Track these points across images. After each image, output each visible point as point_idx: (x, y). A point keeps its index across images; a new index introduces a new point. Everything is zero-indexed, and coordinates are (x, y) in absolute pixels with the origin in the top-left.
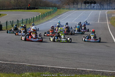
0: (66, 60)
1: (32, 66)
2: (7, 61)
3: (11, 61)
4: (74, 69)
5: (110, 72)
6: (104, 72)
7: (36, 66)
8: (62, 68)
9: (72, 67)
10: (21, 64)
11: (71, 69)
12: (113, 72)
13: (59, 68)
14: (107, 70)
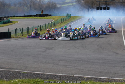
0: (67, 67)
1: (28, 73)
2: (4, 68)
3: (8, 68)
4: (71, 76)
5: (108, 79)
6: (102, 78)
7: (32, 73)
8: (59, 74)
9: (70, 74)
10: (17, 72)
11: (68, 76)
12: (111, 79)
13: (56, 75)
14: (106, 76)
